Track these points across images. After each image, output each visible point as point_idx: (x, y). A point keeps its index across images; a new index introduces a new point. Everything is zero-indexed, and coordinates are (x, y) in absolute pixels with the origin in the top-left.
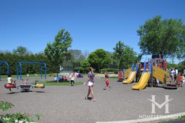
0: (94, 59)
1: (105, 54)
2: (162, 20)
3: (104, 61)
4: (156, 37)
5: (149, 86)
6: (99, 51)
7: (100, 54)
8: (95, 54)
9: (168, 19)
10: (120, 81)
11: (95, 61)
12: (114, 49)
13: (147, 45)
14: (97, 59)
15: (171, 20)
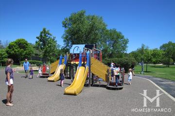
0: (13, 49)
1: (27, 44)
2: (86, 15)
3: (25, 52)
4: (79, 30)
5: (86, 85)
6: (19, 40)
7: (22, 44)
8: (15, 44)
9: (92, 15)
10: (44, 77)
11: (15, 52)
12: (38, 38)
13: (70, 38)
14: (17, 50)
15: (94, 16)
